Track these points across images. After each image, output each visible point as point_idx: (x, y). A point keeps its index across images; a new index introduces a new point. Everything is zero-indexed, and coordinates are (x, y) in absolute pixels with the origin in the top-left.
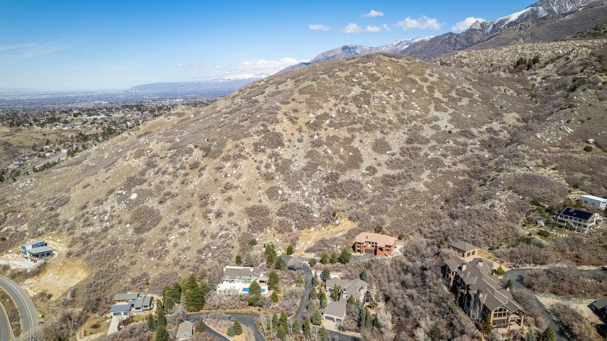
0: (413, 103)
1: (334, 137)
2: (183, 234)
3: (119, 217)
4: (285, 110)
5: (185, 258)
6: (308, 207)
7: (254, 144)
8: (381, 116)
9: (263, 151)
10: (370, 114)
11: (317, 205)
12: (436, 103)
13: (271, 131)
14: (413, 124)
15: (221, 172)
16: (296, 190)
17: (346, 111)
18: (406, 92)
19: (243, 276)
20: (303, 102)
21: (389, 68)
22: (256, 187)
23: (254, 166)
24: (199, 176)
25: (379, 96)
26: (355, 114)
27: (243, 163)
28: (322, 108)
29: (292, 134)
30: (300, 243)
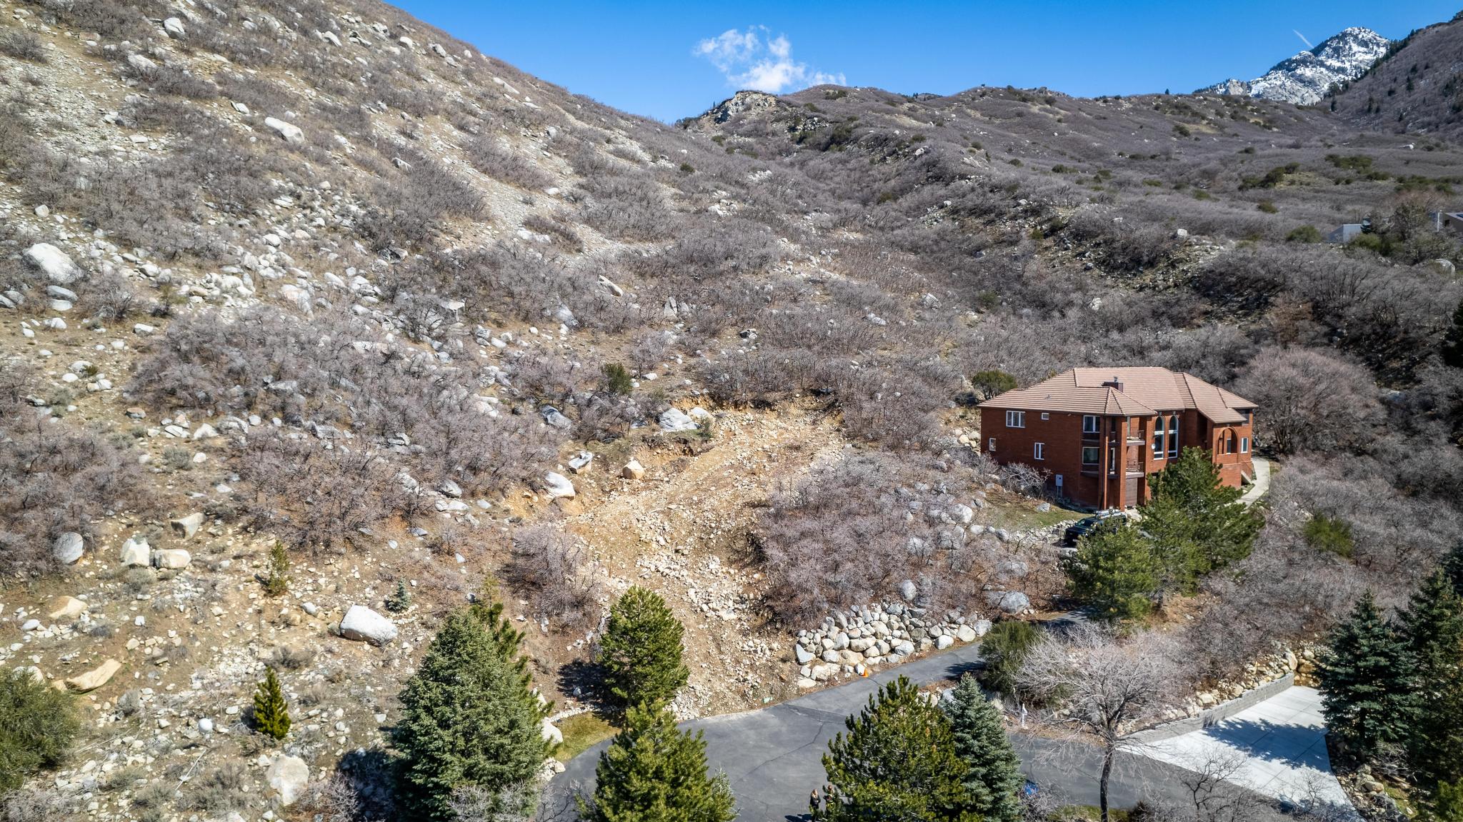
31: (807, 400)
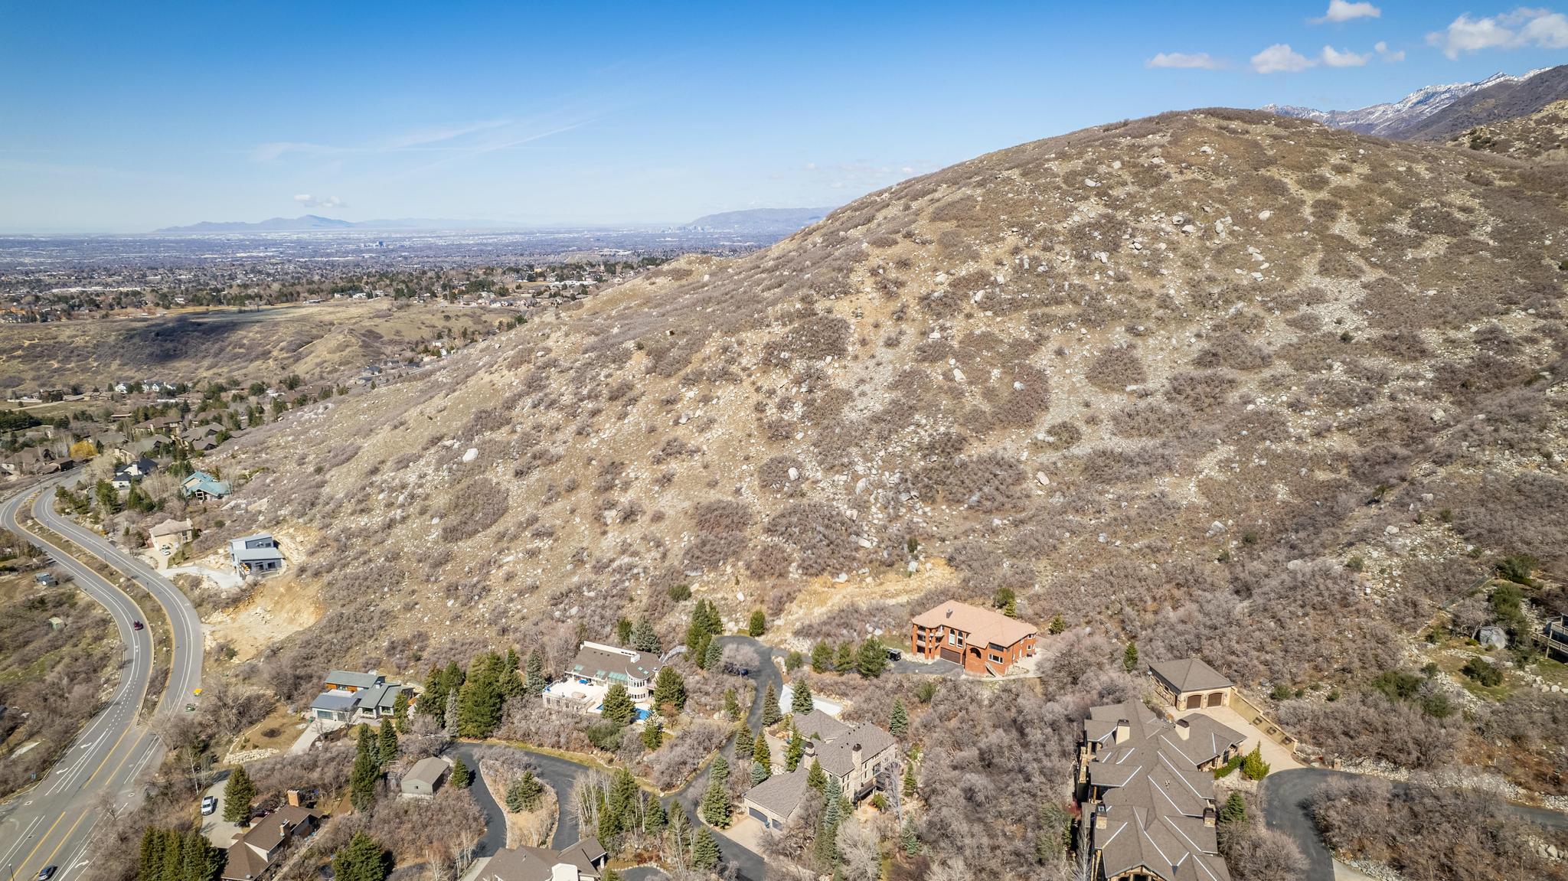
0: (1251, 250)
1: (985, 336)
2: (533, 554)
3: (426, 499)
4: (874, 262)
5: (518, 611)
6: (851, 520)
7: (767, 346)
8: (1140, 283)
9: (785, 365)
10: (1109, 277)
12: (1328, 250)
13: (821, 314)
14: (1232, 311)
15: (668, 412)
16: (837, 472)
17: (1041, 269)
18: (1240, 218)
19: (615, 671)
20: (931, 242)
21: (1206, 148)
22: (740, 455)
23: (750, 401)
24: (619, 419)
25: (1151, 226)
26: (1064, 277)
27: (726, 393)
28: (976, 257)
29: (877, 326)
30: (795, 609)
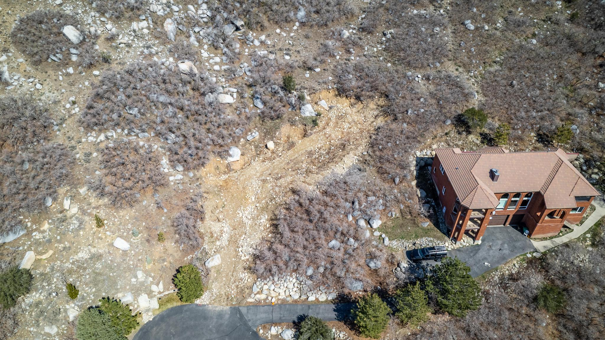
6: (191, 74)
11: (217, 59)
16: (131, 19)
30: (216, 227)
31: (381, 99)
